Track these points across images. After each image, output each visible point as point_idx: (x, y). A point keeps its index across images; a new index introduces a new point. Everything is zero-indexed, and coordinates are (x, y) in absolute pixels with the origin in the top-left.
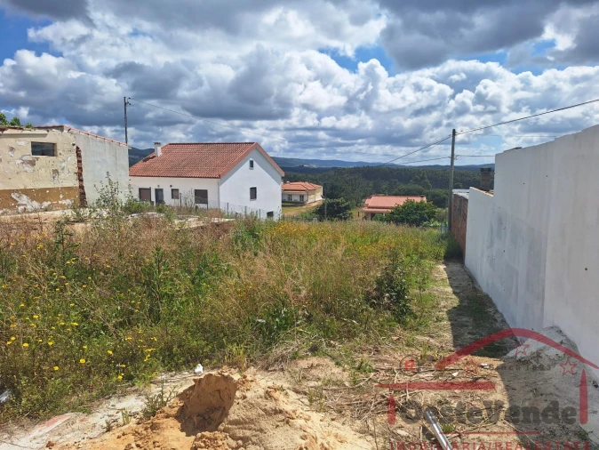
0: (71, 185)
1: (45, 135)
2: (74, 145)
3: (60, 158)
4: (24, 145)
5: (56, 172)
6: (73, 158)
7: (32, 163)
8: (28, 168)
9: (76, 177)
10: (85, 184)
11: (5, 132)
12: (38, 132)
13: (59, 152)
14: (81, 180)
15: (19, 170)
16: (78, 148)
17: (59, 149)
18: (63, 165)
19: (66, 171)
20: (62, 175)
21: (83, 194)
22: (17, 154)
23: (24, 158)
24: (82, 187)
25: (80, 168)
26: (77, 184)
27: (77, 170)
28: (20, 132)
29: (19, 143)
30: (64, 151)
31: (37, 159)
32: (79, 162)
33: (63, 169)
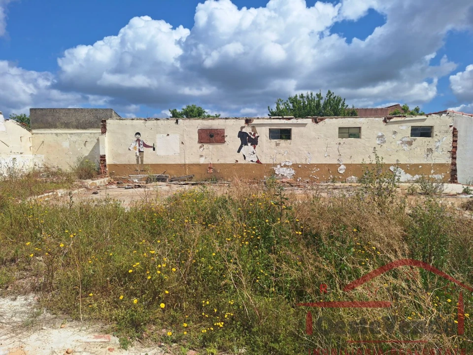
0: (443, 161)
1: (424, 120)
2: (451, 126)
3: (435, 139)
4: (405, 129)
5: (430, 150)
6: (449, 138)
7: (410, 143)
8: (406, 147)
9: (449, 155)
10: (458, 162)
11: (391, 120)
12: (419, 117)
13: (435, 133)
14: (454, 158)
15: (398, 149)
16: (455, 129)
17: (436, 131)
18: (438, 144)
19: (440, 150)
20: (435, 153)
21: (454, 171)
22: (399, 136)
23: (403, 140)
24: (454, 164)
25: (455, 148)
26: (450, 161)
27: (451, 149)
28: (403, 119)
29: (401, 128)
30: (440, 132)
31: (415, 140)
32: (455, 141)
33: (437, 148)
